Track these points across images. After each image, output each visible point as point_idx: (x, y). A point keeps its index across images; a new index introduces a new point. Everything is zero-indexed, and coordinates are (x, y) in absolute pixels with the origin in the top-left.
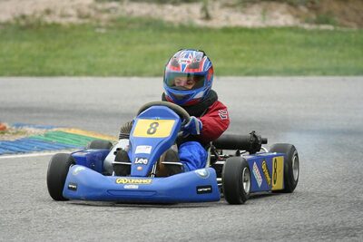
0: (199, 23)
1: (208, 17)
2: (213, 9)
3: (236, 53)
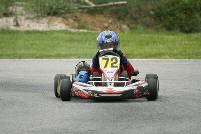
0: (13, 28)
1: (17, 25)
2: (21, 20)
3: (32, 45)
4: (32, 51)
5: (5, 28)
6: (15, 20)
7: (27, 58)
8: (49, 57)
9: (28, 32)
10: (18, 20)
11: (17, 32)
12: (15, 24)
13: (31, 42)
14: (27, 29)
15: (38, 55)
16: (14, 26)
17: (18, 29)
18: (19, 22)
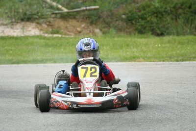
4: (8, 57)
7: (4, 63)
8: (25, 62)
9: (2, 38)
13: (6, 48)
14: (2, 35)
15: (14, 61)
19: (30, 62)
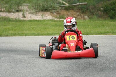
4: (33, 32)
5: (17, 18)
6: (23, 14)
7: (30, 35)
8: (42, 35)
9: (30, 21)
10: (25, 14)
11: (24, 21)
12: (23, 16)
13: (32, 26)
14: (30, 19)
15: (36, 34)
16: (22, 17)
17: (25, 19)
18: (25, 15)
19: (45, 35)
